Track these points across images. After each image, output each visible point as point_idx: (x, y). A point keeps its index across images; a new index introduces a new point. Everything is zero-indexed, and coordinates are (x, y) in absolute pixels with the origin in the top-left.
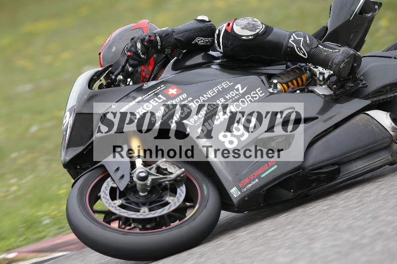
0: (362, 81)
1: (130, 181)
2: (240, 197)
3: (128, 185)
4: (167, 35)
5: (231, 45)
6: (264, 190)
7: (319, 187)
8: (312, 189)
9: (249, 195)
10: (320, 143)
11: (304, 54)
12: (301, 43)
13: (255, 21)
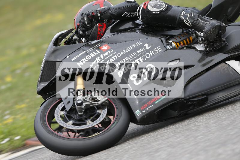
0: (224, 42)
1: (72, 105)
2: (141, 116)
3: (71, 107)
4: (105, 11)
5: (146, 17)
6: (156, 111)
7: (194, 109)
8: (189, 110)
9: (146, 115)
10: (194, 82)
11: (189, 24)
12: (188, 17)
13: (161, 3)
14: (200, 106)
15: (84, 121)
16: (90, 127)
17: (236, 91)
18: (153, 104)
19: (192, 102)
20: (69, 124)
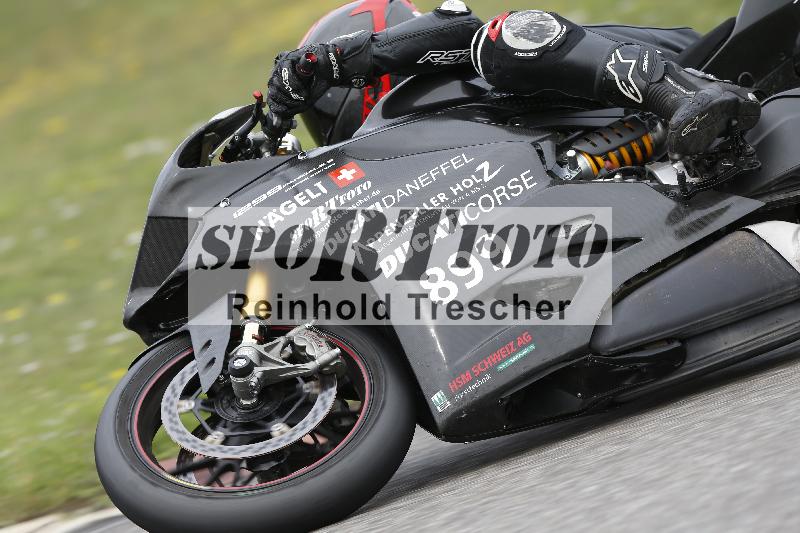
0: (749, 156)
1: (221, 374)
2: (450, 413)
3: (218, 381)
5: (496, 67)
6: (504, 396)
7: (640, 386)
8: (623, 392)
9: (468, 409)
10: (636, 295)
11: (636, 95)
12: (631, 72)
13: (546, 19)
14: (660, 376)
15: (264, 427)
16: (283, 444)
17: (788, 326)
18: (493, 371)
19: (632, 365)
20: (212, 442)
